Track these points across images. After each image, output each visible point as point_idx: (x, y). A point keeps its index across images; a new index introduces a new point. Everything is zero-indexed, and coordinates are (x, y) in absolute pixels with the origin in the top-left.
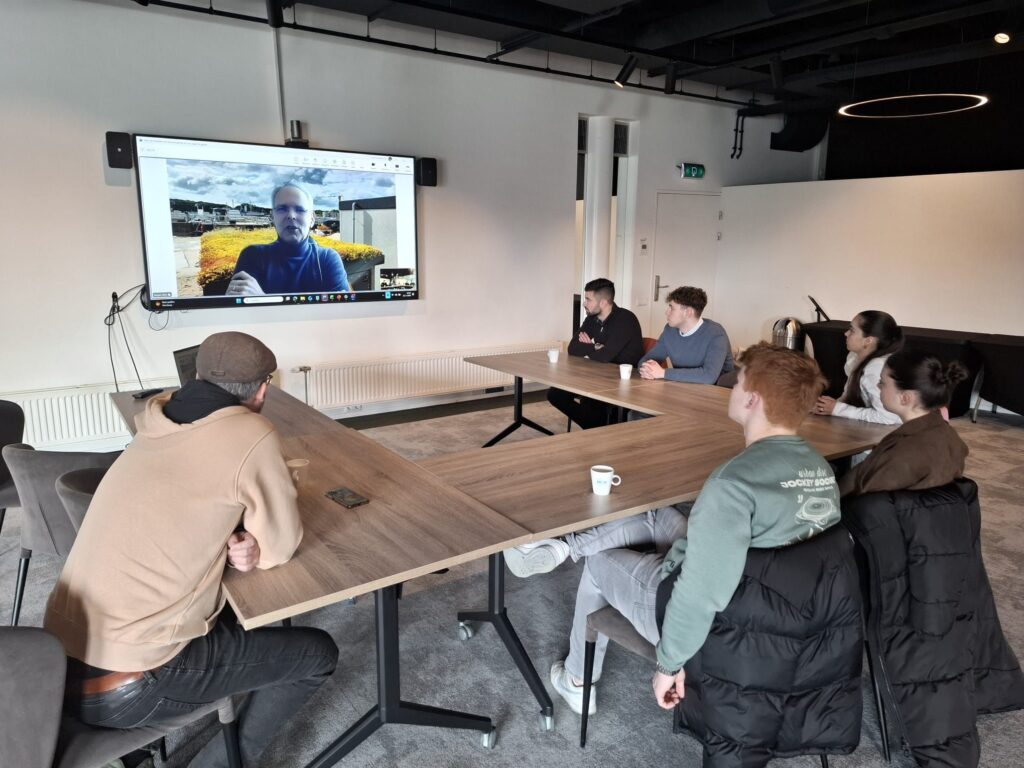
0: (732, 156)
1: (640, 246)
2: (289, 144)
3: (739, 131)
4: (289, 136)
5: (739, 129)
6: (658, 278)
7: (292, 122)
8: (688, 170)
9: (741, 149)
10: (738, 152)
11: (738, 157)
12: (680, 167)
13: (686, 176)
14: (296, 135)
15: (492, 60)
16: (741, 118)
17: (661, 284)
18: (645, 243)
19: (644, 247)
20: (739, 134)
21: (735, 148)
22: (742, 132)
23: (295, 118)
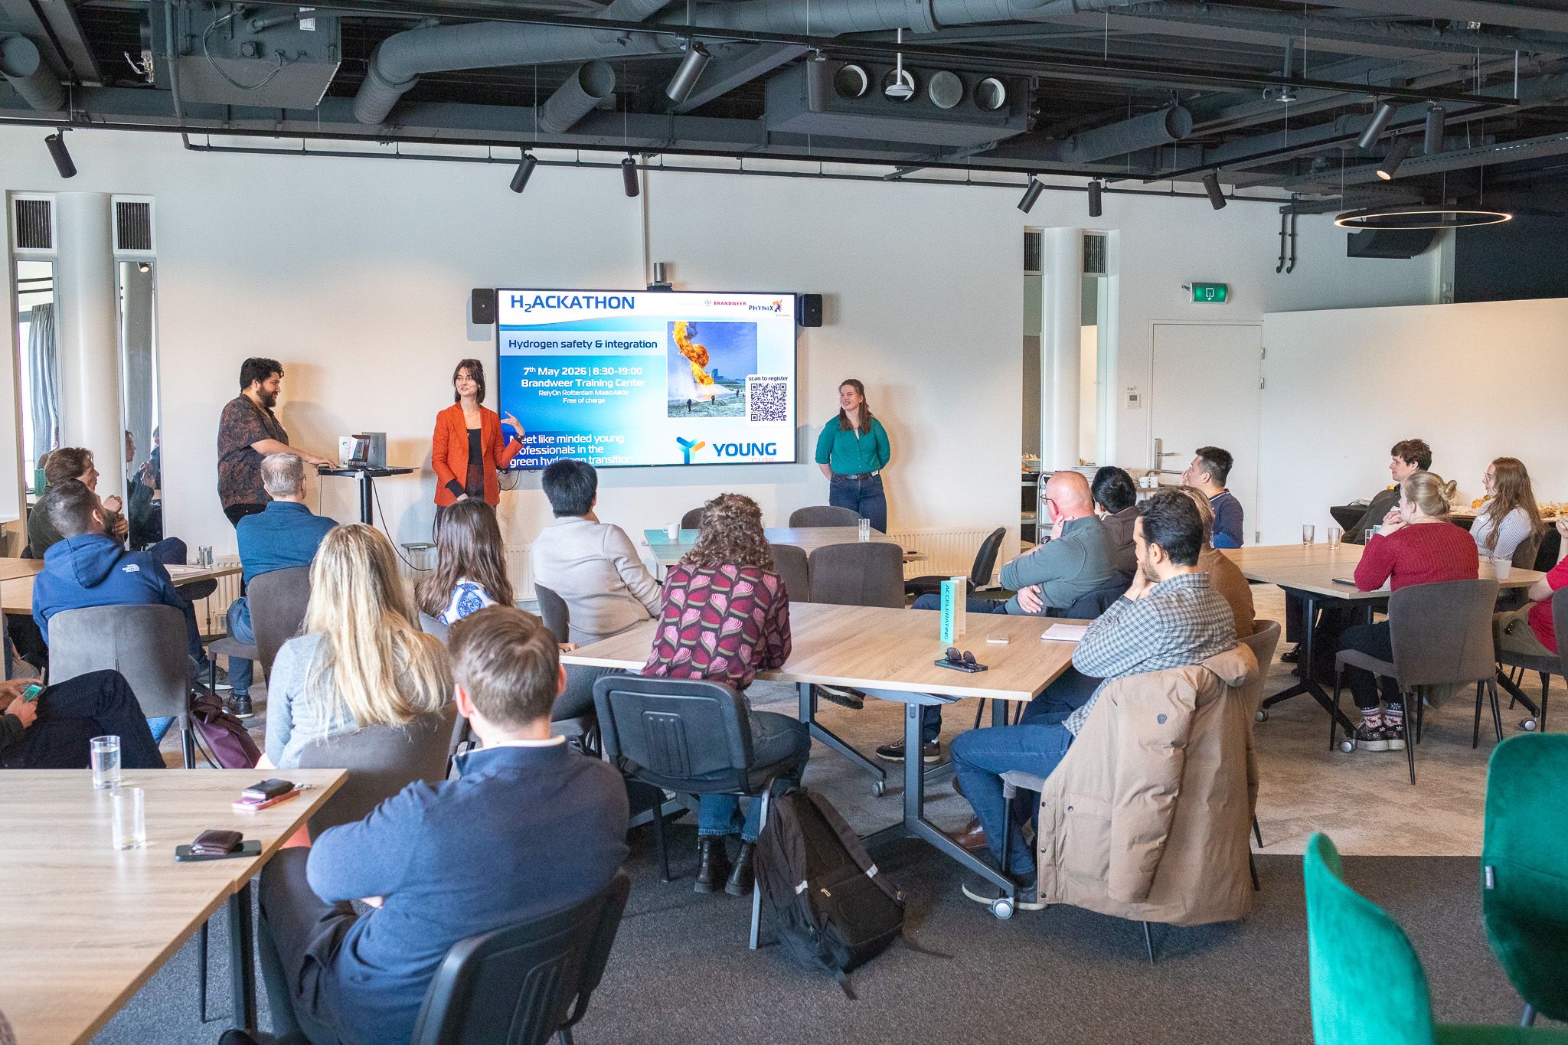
0: (1279, 270)
1: (1127, 398)
2: (651, 289)
3: (1288, 234)
4: (652, 281)
5: (1289, 231)
6: (1159, 442)
7: (655, 264)
8: (1199, 293)
9: (1293, 259)
10: (1288, 263)
11: (1289, 271)
12: (1187, 288)
13: (1196, 299)
14: (659, 279)
15: (894, 178)
16: (1290, 217)
17: (1164, 451)
18: (1136, 392)
19: (1133, 398)
20: (1289, 239)
21: (1282, 258)
22: (1293, 235)
23: (658, 262)
